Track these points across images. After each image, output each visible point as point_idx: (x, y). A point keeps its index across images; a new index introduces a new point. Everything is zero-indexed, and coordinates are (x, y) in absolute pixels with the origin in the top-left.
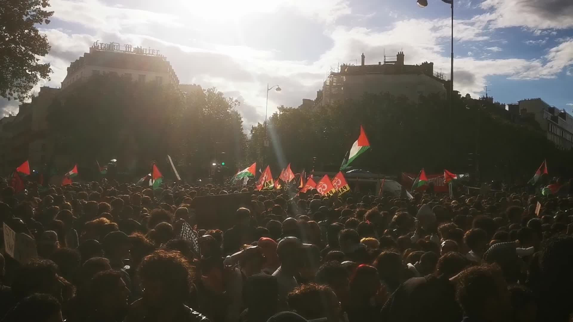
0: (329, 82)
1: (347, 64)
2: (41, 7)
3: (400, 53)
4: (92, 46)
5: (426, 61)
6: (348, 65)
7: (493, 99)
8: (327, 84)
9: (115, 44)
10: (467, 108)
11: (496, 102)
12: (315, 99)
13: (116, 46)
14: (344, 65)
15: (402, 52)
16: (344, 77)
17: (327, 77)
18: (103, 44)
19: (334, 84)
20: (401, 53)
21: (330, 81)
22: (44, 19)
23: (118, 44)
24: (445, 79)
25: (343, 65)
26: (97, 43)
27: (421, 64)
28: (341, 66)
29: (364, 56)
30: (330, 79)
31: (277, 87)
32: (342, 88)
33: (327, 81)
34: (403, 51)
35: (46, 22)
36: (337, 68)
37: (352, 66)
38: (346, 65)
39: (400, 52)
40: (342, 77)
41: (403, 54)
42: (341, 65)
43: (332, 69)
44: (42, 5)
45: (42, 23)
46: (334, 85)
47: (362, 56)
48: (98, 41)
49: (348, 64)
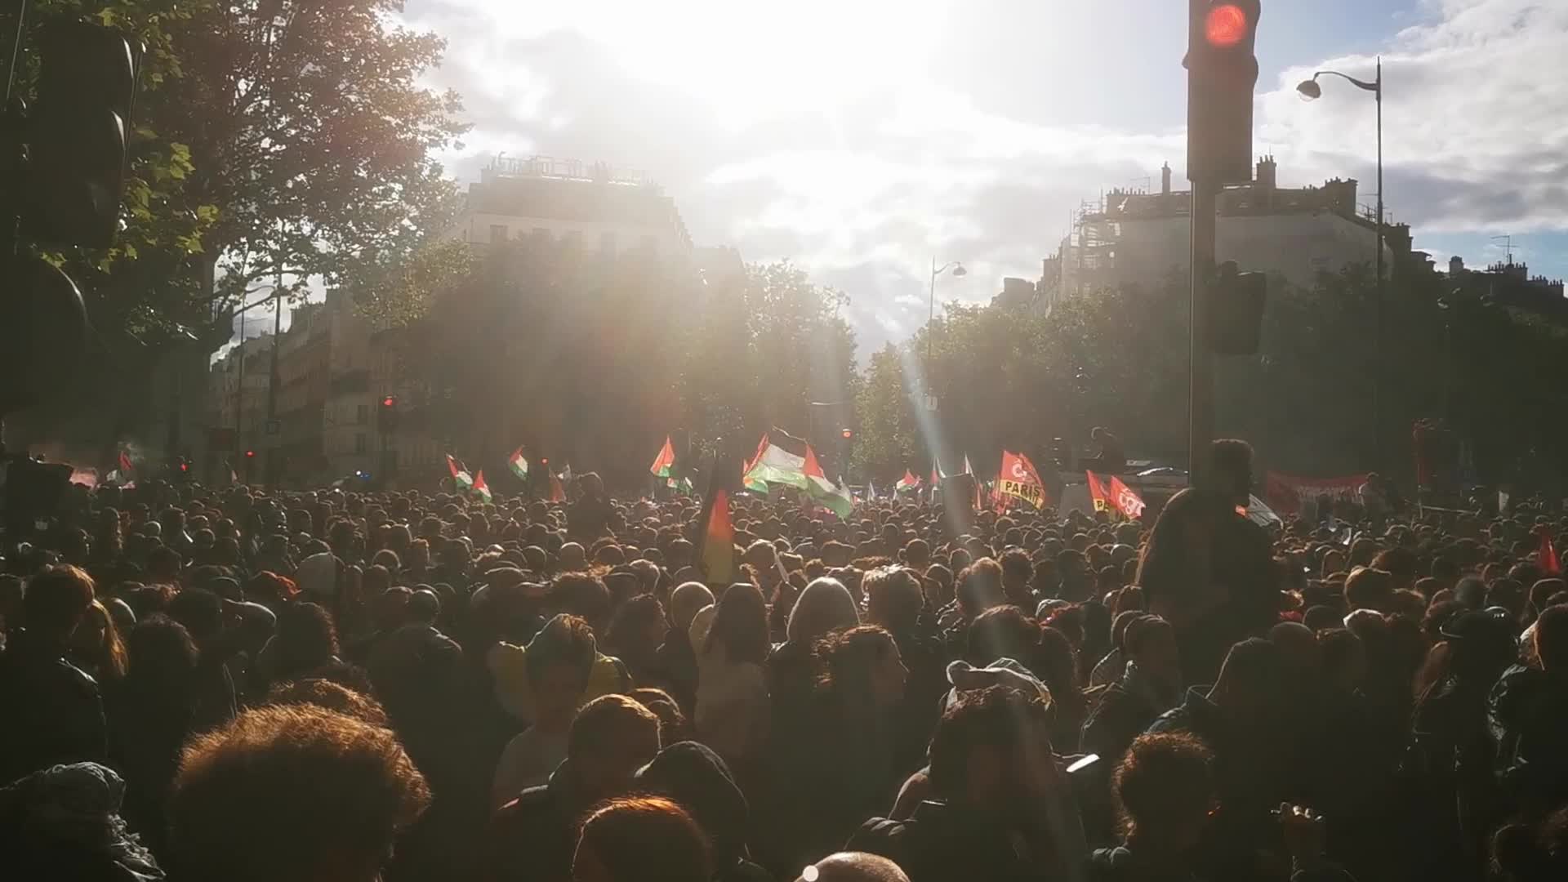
0: (1077, 239)
1: (1123, 190)
2: (445, 113)
3: (1264, 160)
4: (488, 166)
5: (1337, 178)
6: (1125, 193)
7: (1526, 269)
8: (1073, 244)
9: (542, 160)
10: (1439, 304)
11: (1537, 276)
12: (1040, 280)
13: (545, 165)
14: (1116, 191)
15: (1271, 157)
16: (1117, 226)
17: (1073, 226)
18: (514, 159)
19: (1092, 244)
20: (1269, 159)
21: (1081, 237)
22: (452, 140)
23: (548, 160)
24: (1389, 222)
25: (1113, 192)
26: (500, 158)
27: (1324, 185)
28: (1107, 195)
29: (1169, 169)
30: (1080, 229)
31: (957, 267)
32: (1112, 254)
33: (1072, 235)
34: (1272, 154)
35: (455, 146)
36: (1099, 202)
37: (1137, 193)
38: (1121, 191)
39: (1266, 157)
40: (1111, 224)
41: (1272, 160)
42: (1108, 192)
43: (1086, 205)
44: (447, 109)
45: (446, 148)
46: (1090, 245)
47: (1163, 168)
48: (503, 153)
49: (1127, 190)
